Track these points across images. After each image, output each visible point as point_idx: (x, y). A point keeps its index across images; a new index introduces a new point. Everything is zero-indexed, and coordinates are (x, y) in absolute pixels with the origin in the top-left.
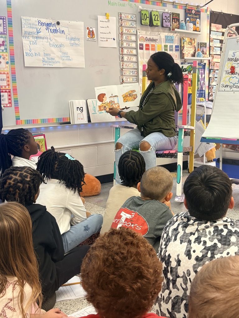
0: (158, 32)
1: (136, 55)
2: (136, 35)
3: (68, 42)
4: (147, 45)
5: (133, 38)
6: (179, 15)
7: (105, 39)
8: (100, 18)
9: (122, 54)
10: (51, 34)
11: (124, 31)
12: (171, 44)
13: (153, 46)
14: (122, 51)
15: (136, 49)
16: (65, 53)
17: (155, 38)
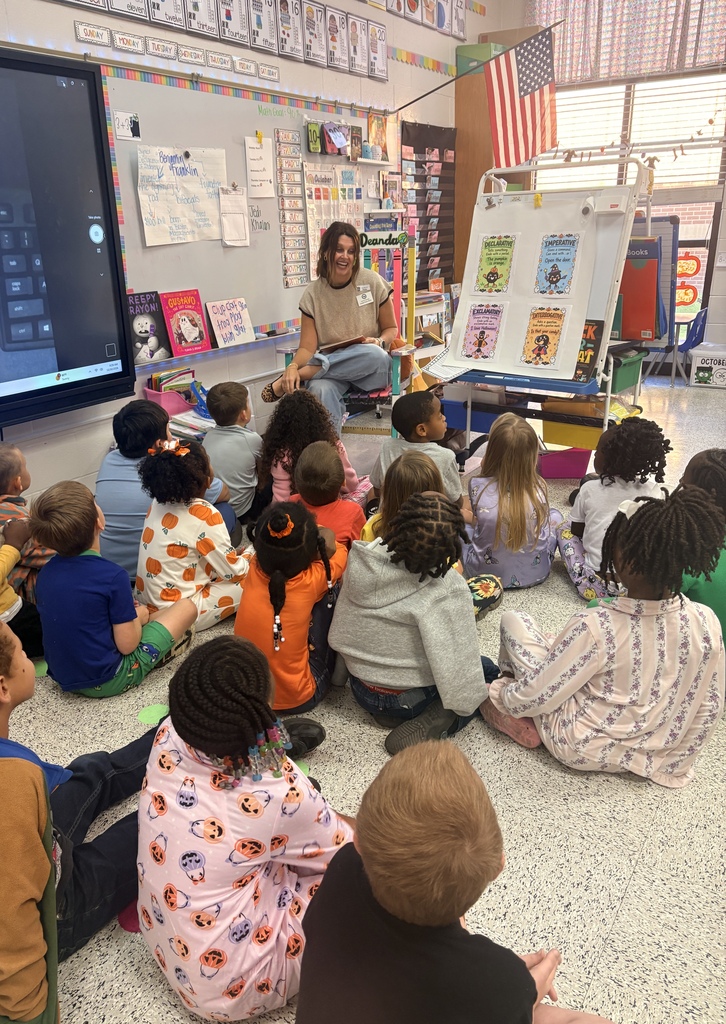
0: (333, 163)
1: (304, 210)
2: (302, 171)
3: (204, 190)
4: (318, 190)
5: (297, 178)
6: (360, 129)
7: (259, 183)
8: (250, 141)
9: (283, 209)
10: (177, 177)
11: (285, 166)
12: (350, 186)
13: (326, 190)
14: (283, 205)
15: (303, 197)
16: (201, 214)
17: (329, 175)
